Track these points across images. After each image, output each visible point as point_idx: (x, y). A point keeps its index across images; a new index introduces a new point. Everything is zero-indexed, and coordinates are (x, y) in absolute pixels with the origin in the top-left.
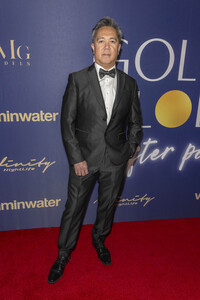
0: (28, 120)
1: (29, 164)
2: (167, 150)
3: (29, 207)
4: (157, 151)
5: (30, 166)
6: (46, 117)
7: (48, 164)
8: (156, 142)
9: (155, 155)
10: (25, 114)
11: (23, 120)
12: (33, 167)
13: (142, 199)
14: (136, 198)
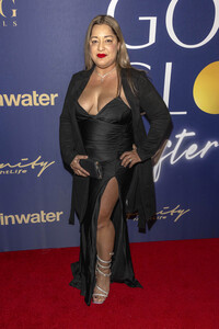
0: (17, 104)
1: (19, 165)
2: (209, 145)
3: (20, 222)
4: (194, 147)
5: (20, 167)
6: (41, 100)
7: (44, 165)
8: (193, 134)
9: (191, 152)
10: (12, 96)
11: (9, 104)
12: (24, 169)
13: (173, 212)
14: (165, 211)
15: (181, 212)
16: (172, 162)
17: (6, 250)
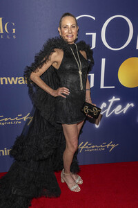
0: (15, 83)
1: (16, 118)
2: (128, 105)
4: (120, 107)
5: (17, 120)
7: (31, 119)
8: (119, 99)
9: (118, 110)
10: (13, 78)
11: (11, 83)
12: (19, 121)
13: (108, 146)
14: (104, 145)
15: (113, 146)
16: (107, 116)
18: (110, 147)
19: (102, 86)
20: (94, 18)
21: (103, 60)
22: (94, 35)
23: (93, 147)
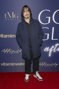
12: (18, 52)
13: (54, 64)
14: (52, 64)
15: (57, 65)
16: (54, 52)
17: (13, 72)
18: (55, 65)
19: (52, 39)
20: (50, 11)
21: (53, 28)
22: (49, 18)
23: (48, 64)
